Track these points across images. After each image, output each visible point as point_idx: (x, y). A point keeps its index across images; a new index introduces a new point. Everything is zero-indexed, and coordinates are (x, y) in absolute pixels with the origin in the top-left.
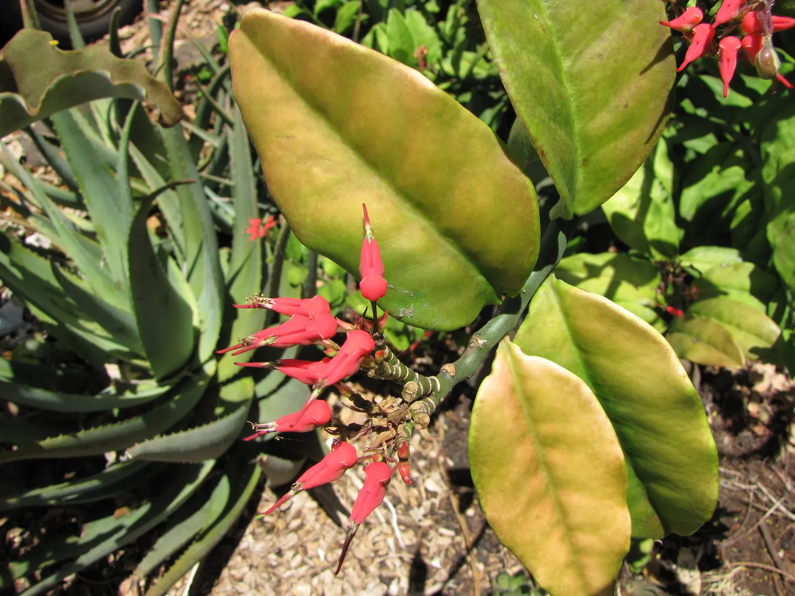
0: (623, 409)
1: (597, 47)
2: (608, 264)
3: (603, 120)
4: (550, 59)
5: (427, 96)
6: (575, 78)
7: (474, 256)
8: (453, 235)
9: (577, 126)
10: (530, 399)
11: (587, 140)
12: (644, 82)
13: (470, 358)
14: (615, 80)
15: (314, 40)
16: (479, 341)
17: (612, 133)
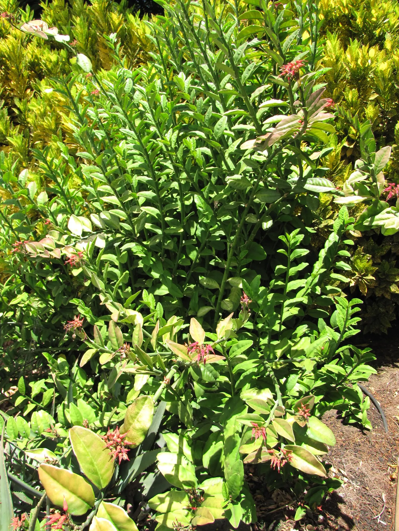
0: (119, 526)
1: (100, 459)
2: (167, 496)
3: (103, 471)
4: (92, 463)
5: (71, 475)
6: (97, 465)
7: (84, 500)
8: (80, 497)
9: (99, 473)
10: (100, 527)
11: (101, 475)
12: (109, 463)
13: (87, 521)
14: (104, 464)
15: (53, 468)
16: (89, 517)
17: (105, 473)
